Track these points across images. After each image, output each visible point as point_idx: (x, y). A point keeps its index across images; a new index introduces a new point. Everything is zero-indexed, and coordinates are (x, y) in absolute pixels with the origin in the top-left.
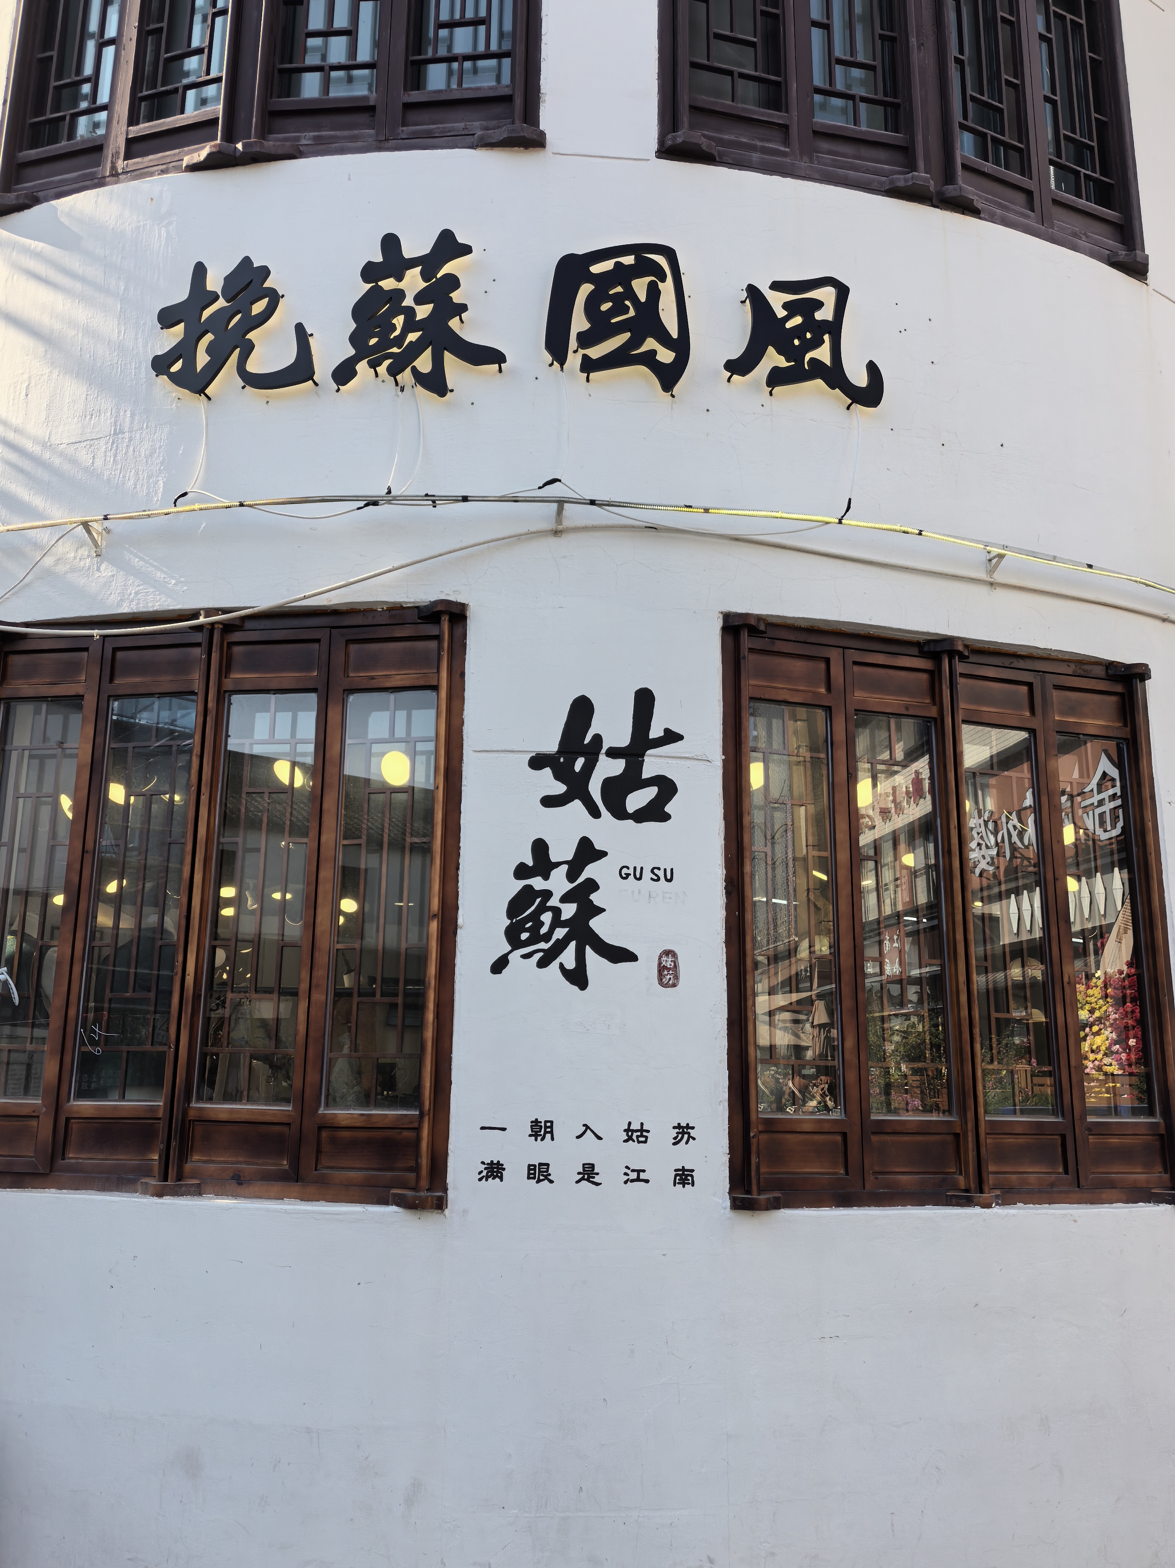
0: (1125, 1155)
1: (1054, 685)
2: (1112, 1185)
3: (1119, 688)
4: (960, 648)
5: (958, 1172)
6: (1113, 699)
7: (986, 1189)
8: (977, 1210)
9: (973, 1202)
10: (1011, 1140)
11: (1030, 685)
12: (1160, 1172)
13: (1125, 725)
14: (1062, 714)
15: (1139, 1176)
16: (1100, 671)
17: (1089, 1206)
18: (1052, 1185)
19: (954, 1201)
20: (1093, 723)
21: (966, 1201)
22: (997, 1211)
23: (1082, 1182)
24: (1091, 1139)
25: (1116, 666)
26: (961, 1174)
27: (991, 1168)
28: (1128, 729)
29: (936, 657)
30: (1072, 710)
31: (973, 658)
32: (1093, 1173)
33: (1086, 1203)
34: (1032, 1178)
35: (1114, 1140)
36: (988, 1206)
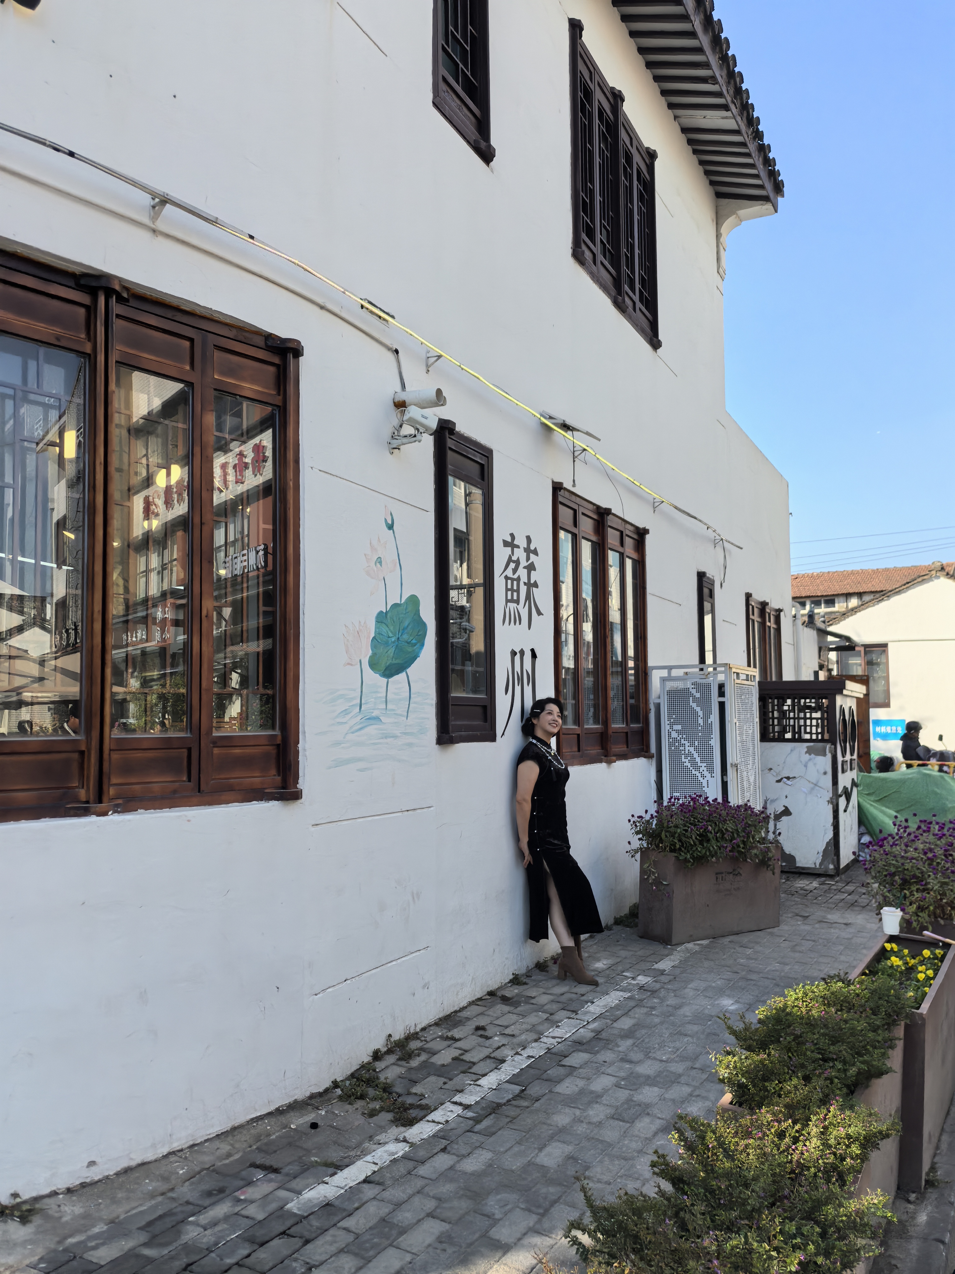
0: (245, 762)
1: (214, 345)
2: (230, 788)
3: (276, 360)
4: (117, 287)
5: (81, 786)
6: (272, 369)
7: (105, 798)
8: (93, 818)
9: (90, 812)
10: (139, 755)
11: (191, 340)
12: (275, 775)
13: (279, 394)
14: (222, 373)
15: (255, 779)
16: (260, 341)
17: (207, 807)
18: (175, 792)
19: (72, 812)
20: (249, 388)
21: (83, 811)
22: (113, 818)
23: (202, 787)
24: (216, 751)
25: (273, 339)
26: (83, 787)
27: (114, 780)
28: (280, 398)
29: (93, 292)
30: (231, 372)
31: (133, 303)
32: (213, 779)
33: (205, 805)
34: (156, 787)
35: (237, 751)
36: (105, 814)
